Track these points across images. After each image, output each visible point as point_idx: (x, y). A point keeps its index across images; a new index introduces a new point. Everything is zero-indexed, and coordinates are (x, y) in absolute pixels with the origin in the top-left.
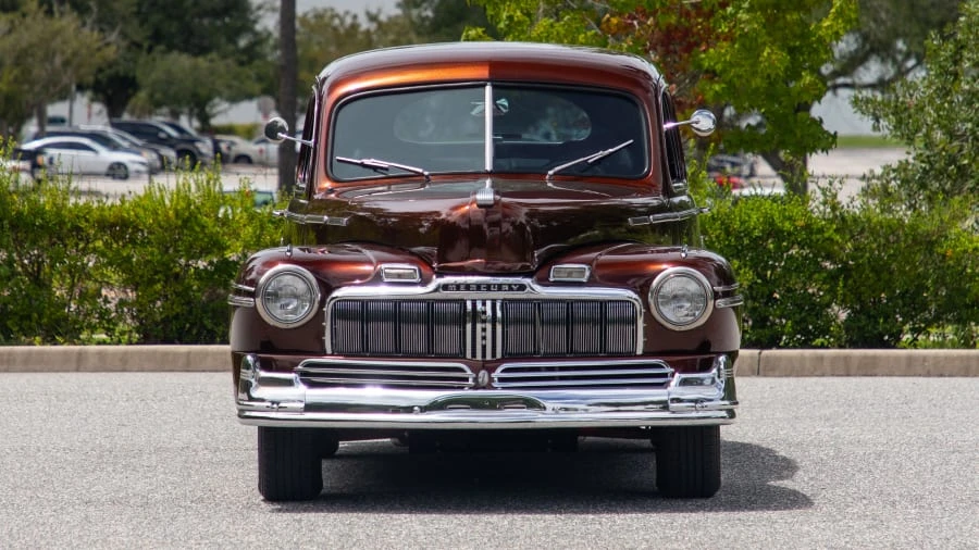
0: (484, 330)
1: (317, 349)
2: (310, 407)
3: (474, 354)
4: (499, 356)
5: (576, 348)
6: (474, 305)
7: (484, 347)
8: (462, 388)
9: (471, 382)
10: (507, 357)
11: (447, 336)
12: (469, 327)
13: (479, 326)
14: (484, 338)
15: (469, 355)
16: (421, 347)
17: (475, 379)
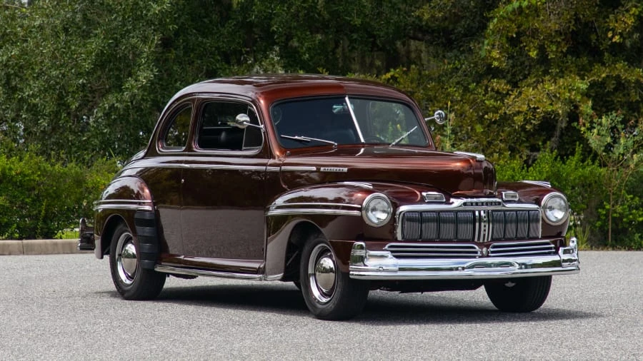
0: (485, 226)
1: (391, 238)
2: (401, 269)
3: (479, 239)
4: (489, 240)
5: (518, 236)
6: (480, 213)
7: (484, 235)
8: (475, 257)
9: (479, 254)
10: (494, 240)
11: (465, 230)
12: (477, 224)
13: (483, 224)
14: (485, 230)
15: (476, 240)
16: (451, 236)
17: (482, 252)
